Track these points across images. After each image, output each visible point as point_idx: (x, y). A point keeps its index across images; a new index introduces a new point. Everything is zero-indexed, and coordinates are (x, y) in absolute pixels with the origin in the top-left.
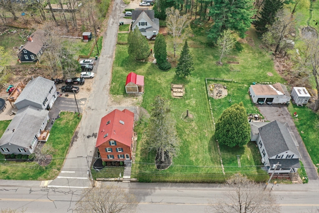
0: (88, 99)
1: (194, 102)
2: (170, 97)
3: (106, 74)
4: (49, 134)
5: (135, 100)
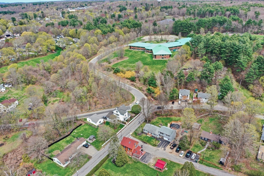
0: (164, 151)
3: (179, 161)
4: (150, 136)
5: (152, 165)
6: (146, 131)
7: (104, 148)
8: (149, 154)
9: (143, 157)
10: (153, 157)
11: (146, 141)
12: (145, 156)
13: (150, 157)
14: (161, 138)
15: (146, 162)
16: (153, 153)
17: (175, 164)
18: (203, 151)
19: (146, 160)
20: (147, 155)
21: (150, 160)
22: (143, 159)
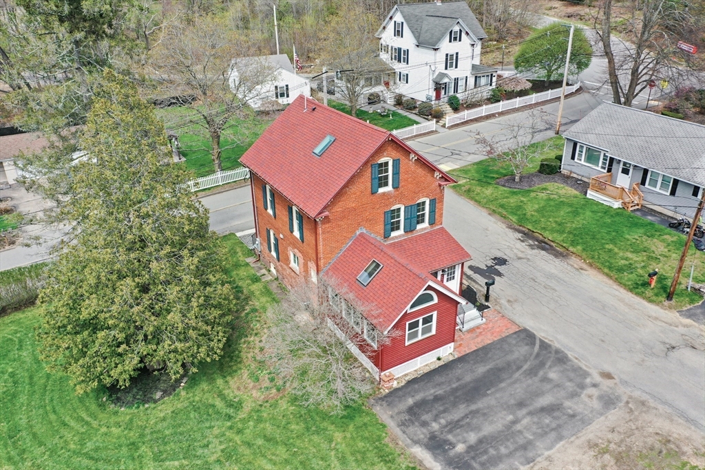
4: (617, 205)
6: (592, 155)
8: (561, 359)
11: (561, 232)
13: (548, 410)
16: (622, 366)
19: (478, 429)
20: (526, 367)
21: (530, 454)
22: (437, 399)
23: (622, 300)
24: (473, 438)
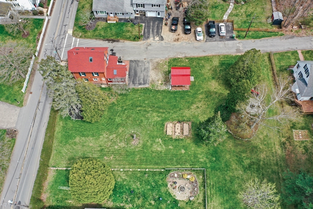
0: (162, 42)
1: (159, 149)
2: (165, 120)
3: (204, 51)
4: (115, 22)
5: (160, 82)
6: (101, 12)
7: (31, 93)
8: (139, 61)
9: (131, 74)
10: (151, 64)
11: (114, 36)
12: (133, 71)
13: (145, 69)
14: (139, 16)
15: (144, 84)
16: (145, 56)
17: (200, 62)
18: (230, 12)
19: (141, 78)
20: (137, 66)
21: (148, 76)
22: (133, 79)
23: (134, 44)
24: (142, 80)
